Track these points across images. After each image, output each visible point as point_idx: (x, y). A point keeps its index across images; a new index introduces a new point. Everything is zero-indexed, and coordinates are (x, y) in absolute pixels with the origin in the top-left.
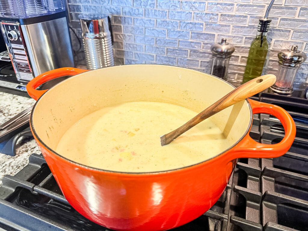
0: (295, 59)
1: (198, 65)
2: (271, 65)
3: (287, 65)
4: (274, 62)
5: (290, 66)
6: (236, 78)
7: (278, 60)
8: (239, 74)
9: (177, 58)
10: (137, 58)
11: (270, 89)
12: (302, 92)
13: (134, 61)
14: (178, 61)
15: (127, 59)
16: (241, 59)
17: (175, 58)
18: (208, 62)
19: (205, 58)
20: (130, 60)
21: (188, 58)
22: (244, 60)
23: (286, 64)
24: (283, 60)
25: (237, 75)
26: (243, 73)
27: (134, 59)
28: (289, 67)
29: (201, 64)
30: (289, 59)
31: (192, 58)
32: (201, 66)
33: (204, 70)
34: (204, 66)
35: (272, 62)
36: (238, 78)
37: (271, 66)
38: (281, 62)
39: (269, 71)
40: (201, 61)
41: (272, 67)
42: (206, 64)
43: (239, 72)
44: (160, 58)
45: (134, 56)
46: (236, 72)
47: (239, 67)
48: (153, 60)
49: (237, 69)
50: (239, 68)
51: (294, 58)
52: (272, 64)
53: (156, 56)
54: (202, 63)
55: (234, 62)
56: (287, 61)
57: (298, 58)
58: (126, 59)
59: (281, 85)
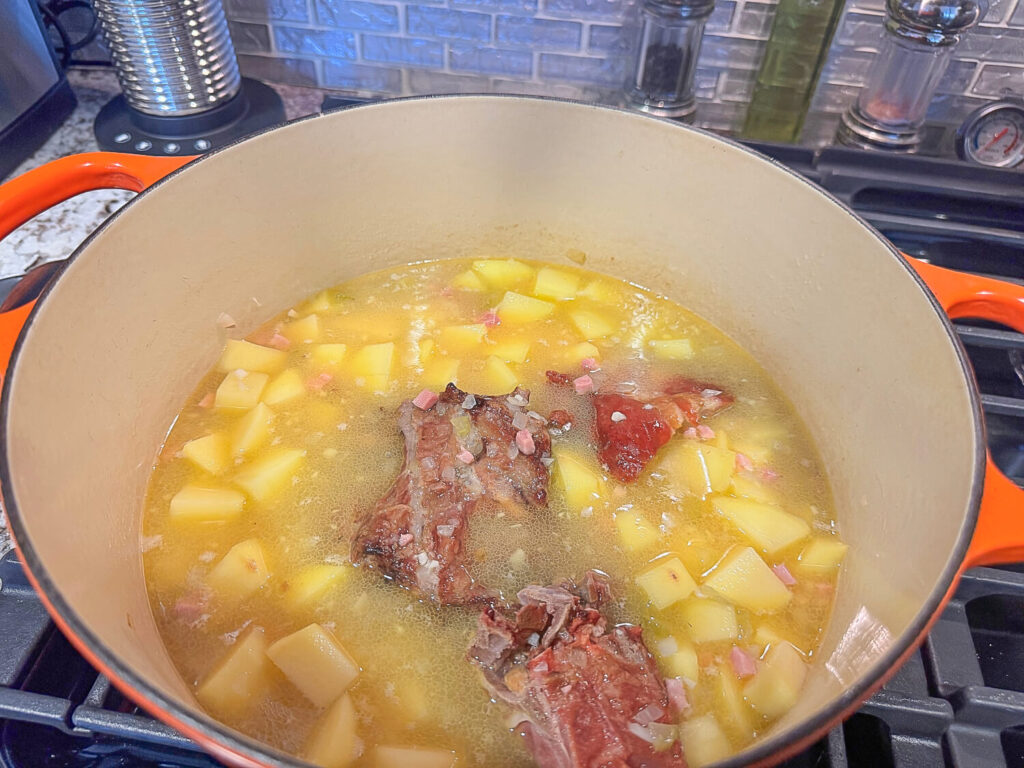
0: (946, 15)
1: (579, 43)
2: (851, 32)
3: (916, 36)
4: (862, 23)
5: (924, 41)
6: (721, 88)
7: (883, 14)
8: (733, 73)
9: (494, 15)
10: (325, 19)
11: (847, 127)
12: (944, 128)
13: (312, 32)
14: (497, 26)
15: (283, 29)
16: (742, 13)
17: (487, 17)
18: (617, 29)
19: (606, 11)
20: (296, 30)
21: (540, 16)
22: (754, 15)
23: (912, 35)
24: (905, 18)
25: (724, 77)
26: (749, 67)
27: (311, 26)
28: (920, 47)
29: (591, 36)
30: (924, 16)
31: (554, 14)
32: (591, 45)
33: (602, 60)
34: (602, 47)
35: (854, 23)
36: (729, 90)
37: (852, 37)
38: (896, 26)
39: (841, 58)
40: (592, 27)
41: (852, 43)
42: (614, 38)
43: (733, 65)
44: (422, 18)
45: (310, 13)
46: (720, 64)
47: (734, 47)
48: (394, 26)
49: (725, 53)
50: (734, 51)
51: (942, 8)
52: (857, 27)
53: (407, 8)
54: (595, 34)
55: (718, 26)
56: (919, 22)
57: (960, 8)
58: (275, 28)
59: (888, 113)
